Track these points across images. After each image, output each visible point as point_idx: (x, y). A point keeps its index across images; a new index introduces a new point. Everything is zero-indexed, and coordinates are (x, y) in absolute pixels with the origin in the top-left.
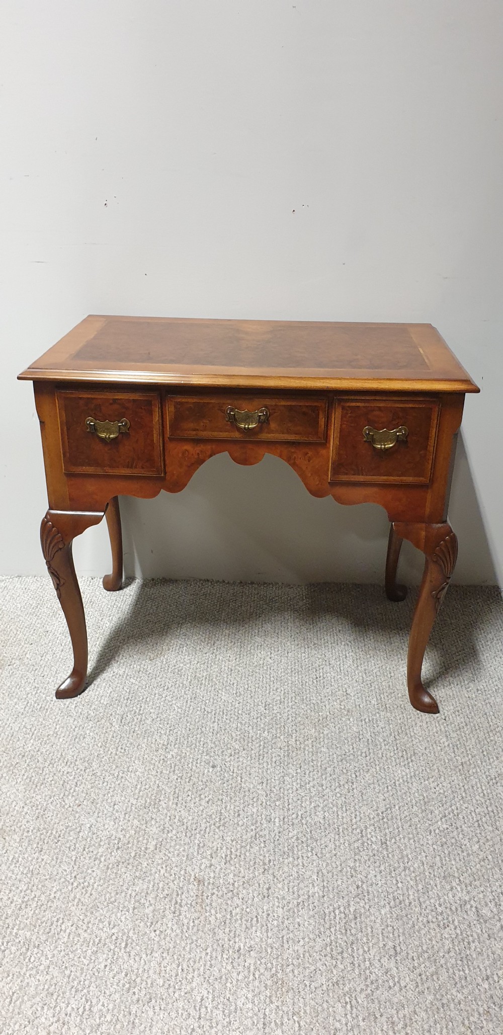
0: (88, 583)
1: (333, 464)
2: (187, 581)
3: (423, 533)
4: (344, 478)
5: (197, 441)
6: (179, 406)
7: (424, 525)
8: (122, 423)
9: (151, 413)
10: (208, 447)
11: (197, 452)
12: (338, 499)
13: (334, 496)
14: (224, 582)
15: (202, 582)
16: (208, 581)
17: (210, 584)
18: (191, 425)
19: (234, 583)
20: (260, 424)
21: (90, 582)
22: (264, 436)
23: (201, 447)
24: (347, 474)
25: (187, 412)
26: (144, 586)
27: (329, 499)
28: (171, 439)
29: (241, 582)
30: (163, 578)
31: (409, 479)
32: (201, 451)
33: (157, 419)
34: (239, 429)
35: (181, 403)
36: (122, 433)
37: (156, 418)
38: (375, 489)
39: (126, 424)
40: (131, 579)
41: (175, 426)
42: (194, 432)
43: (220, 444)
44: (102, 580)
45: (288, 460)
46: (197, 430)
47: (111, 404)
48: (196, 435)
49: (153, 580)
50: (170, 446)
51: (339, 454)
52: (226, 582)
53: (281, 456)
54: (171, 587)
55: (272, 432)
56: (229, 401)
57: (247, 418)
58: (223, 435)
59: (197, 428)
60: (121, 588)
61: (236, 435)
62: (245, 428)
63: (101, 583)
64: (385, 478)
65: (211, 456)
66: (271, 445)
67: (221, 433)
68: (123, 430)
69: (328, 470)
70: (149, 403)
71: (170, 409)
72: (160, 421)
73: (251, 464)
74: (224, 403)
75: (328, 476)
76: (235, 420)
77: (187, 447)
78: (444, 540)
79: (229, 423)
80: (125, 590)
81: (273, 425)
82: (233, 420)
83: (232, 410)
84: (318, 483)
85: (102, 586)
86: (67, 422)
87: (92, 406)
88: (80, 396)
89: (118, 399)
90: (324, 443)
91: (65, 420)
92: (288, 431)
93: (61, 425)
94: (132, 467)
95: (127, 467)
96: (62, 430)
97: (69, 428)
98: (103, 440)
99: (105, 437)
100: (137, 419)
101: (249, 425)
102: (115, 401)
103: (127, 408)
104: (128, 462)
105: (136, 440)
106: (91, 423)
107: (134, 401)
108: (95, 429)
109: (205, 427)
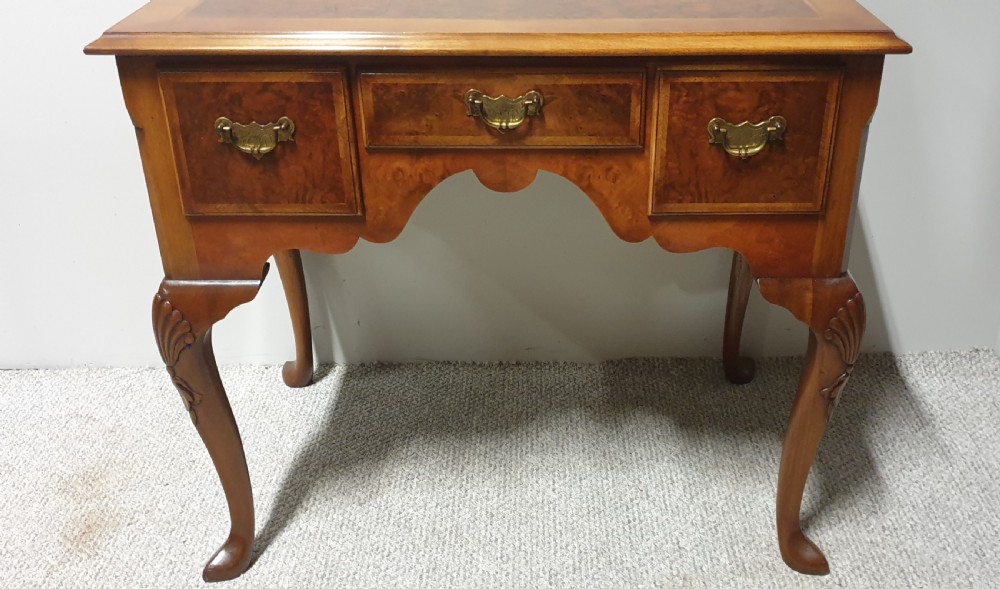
0: (260, 374)
1: (656, 184)
2: (417, 365)
3: (810, 295)
4: (673, 207)
5: (417, 153)
6: (381, 92)
7: (809, 281)
8: (280, 125)
9: (331, 106)
10: (438, 163)
11: (420, 171)
12: (666, 244)
13: (659, 239)
14: (474, 363)
15: (439, 366)
16: (449, 363)
17: (452, 368)
18: (406, 125)
19: (490, 365)
20: (528, 120)
21: (263, 373)
22: (538, 141)
23: (424, 163)
24: (680, 201)
25: (397, 103)
26: (349, 376)
27: (651, 242)
28: (371, 151)
29: (501, 364)
30: (379, 362)
31: (786, 206)
32: (427, 171)
33: (343, 116)
34: (491, 130)
35: (386, 88)
36: (282, 143)
37: (342, 114)
38: (728, 225)
39: (287, 127)
40: (327, 366)
41: (375, 130)
42: (413, 137)
43: (460, 157)
44: (281, 368)
45: (579, 180)
46: (417, 133)
47: (260, 92)
48: (416, 141)
49: (363, 365)
50: (372, 163)
51: (666, 168)
52: (478, 363)
53: (565, 174)
54: (391, 376)
55: (550, 133)
56: (472, 81)
57: (505, 111)
58: (464, 141)
59: (417, 130)
60: (311, 382)
61: (486, 141)
62: (501, 127)
63: (280, 374)
64: (746, 205)
65: (443, 177)
66: (549, 154)
67: (460, 138)
68: (284, 137)
69: (647, 195)
70: (328, 89)
71: (365, 99)
72: (350, 119)
73: (515, 189)
74: (461, 85)
75: (647, 205)
76: (484, 114)
77: (402, 163)
78: (845, 306)
79: (472, 119)
80: (318, 384)
81: (551, 121)
82: (480, 115)
83: (477, 96)
84: (630, 217)
85: (282, 380)
86: (183, 127)
87: (226, 97)
88: (203, 81)
89: (271, 83)
90: (641, 150)
91: (178, 124)
92: (578, 131)
93: (173, 132)
94: (304, 202)
95: (296, 202)
96: (175, 141)
97: (186, 138)
98: (248, 157)
99: (252, 151)
100: (307, 117)
101: (507, 122)
102: (266, 86)
103: (288, 99)
104: (297, 193)
105: (308, 154)
106: (225, 128)
107: (300, 85)
108: (232, 138)
109: (431, 127)
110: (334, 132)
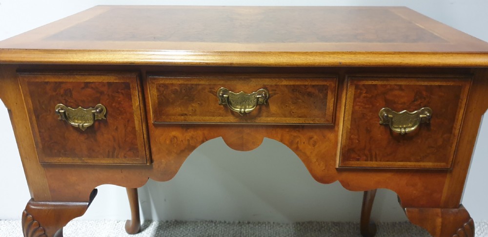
0: (114, 225)
1: (342, 149)
2: (195, 222)
3: (439, 220)
4: (354, 164)
5: (187, 127)
6: (162, 89)
7: (439, 210)
8: (97, 109)
9: (129, 97)
10: (200, 133)
11: (188, 138)
12: (346, 185)
13: (342, 182)
14: (225, 222)
15: (207, 223)
16: (212, 222)
17: (214, 224)
18: (179, 110)
19: (234, 223)
20: (258, 107)
21: (116, 225)
22: (265, 120)
23: (191, 133)
24: (358, 160)
25: (173, 96)
26: (160, 228)
27: (337, 185)
28: (156, 126)
29: (239, 222)
30: (176, 221)
31: (428, 164)
32: (192, 138)
33: (137, 104)
34: (233, 113)
35: (166, 86)
36: (98, 120)
37: (136, 102)
38: (388, 175)
39: (101, 111)
40: (148, 222)
41: (159, 112)
42: (183, 117)
43: (213, 129)
44: (125, 223)
45: (290, 145)
46: (186, 114)
47: (83, 88)
48: (185, 120)
49: (167, 222)
50: (156, 133)
51: (349, 139)
52: (227, 222)
53: (282, 141)
54: (181, 229)
55: (272, 115)
56: (222, 82)
57: (244, 101)
58: (217, 120)
59: (185, 112)
60: (140, 231)
61: (231, 119)
62: (240, 112)
63: (124, 226)
64: (402, 163)
65: (203, 142)
66: (273, 129)
67: (213, 118)
68: (101, 117)
69: (336, 155)
70: (127, 86)
71: (152, 94)
72: (142, 106)
73: (248, 149)
74: (215, 85)
75: (335, 161)
76: (229, 103)
77: (175, 133)
78: (462, 227)
79: (222, 106)
80: (143, 232)
81: (273, 108)
82: (227, 104)
83: (225, 92)
84: (324, 168)
85: (124, 229)
86: (35, 111)
87: (62, 91)
88: (47, 80)
89: (90, 83)
90: (332, 126)
91: (32, 108)
92: (291, 114)
93: (29, 113)
94: (113, 157)
95: (108, 157)
96: (31, 119)
97: (37, 117)
98: (77, 129)
99: (79, 126)
100: (114, 104)
101: (245, 108)
102: (87, 84)
103: (102, 93)
104: (109, 151)
105: (115, 127)
106: (60, 111)
107: (109, 84)
108: (66, 117)
109: (195, 110)
110: (132, 114)
